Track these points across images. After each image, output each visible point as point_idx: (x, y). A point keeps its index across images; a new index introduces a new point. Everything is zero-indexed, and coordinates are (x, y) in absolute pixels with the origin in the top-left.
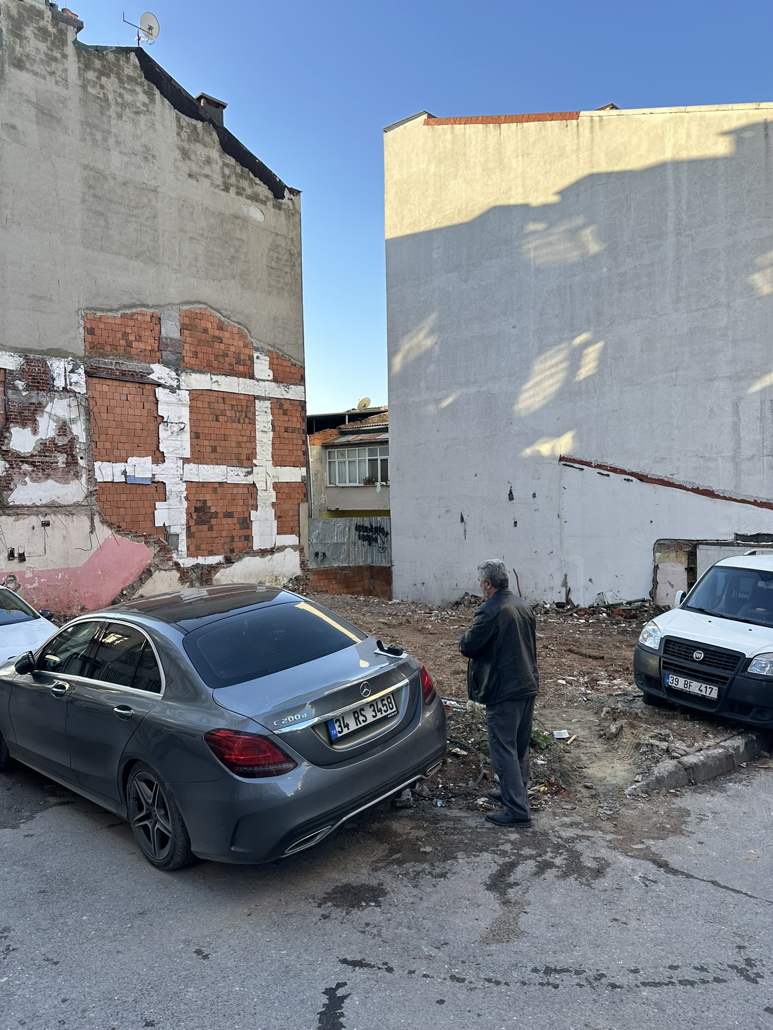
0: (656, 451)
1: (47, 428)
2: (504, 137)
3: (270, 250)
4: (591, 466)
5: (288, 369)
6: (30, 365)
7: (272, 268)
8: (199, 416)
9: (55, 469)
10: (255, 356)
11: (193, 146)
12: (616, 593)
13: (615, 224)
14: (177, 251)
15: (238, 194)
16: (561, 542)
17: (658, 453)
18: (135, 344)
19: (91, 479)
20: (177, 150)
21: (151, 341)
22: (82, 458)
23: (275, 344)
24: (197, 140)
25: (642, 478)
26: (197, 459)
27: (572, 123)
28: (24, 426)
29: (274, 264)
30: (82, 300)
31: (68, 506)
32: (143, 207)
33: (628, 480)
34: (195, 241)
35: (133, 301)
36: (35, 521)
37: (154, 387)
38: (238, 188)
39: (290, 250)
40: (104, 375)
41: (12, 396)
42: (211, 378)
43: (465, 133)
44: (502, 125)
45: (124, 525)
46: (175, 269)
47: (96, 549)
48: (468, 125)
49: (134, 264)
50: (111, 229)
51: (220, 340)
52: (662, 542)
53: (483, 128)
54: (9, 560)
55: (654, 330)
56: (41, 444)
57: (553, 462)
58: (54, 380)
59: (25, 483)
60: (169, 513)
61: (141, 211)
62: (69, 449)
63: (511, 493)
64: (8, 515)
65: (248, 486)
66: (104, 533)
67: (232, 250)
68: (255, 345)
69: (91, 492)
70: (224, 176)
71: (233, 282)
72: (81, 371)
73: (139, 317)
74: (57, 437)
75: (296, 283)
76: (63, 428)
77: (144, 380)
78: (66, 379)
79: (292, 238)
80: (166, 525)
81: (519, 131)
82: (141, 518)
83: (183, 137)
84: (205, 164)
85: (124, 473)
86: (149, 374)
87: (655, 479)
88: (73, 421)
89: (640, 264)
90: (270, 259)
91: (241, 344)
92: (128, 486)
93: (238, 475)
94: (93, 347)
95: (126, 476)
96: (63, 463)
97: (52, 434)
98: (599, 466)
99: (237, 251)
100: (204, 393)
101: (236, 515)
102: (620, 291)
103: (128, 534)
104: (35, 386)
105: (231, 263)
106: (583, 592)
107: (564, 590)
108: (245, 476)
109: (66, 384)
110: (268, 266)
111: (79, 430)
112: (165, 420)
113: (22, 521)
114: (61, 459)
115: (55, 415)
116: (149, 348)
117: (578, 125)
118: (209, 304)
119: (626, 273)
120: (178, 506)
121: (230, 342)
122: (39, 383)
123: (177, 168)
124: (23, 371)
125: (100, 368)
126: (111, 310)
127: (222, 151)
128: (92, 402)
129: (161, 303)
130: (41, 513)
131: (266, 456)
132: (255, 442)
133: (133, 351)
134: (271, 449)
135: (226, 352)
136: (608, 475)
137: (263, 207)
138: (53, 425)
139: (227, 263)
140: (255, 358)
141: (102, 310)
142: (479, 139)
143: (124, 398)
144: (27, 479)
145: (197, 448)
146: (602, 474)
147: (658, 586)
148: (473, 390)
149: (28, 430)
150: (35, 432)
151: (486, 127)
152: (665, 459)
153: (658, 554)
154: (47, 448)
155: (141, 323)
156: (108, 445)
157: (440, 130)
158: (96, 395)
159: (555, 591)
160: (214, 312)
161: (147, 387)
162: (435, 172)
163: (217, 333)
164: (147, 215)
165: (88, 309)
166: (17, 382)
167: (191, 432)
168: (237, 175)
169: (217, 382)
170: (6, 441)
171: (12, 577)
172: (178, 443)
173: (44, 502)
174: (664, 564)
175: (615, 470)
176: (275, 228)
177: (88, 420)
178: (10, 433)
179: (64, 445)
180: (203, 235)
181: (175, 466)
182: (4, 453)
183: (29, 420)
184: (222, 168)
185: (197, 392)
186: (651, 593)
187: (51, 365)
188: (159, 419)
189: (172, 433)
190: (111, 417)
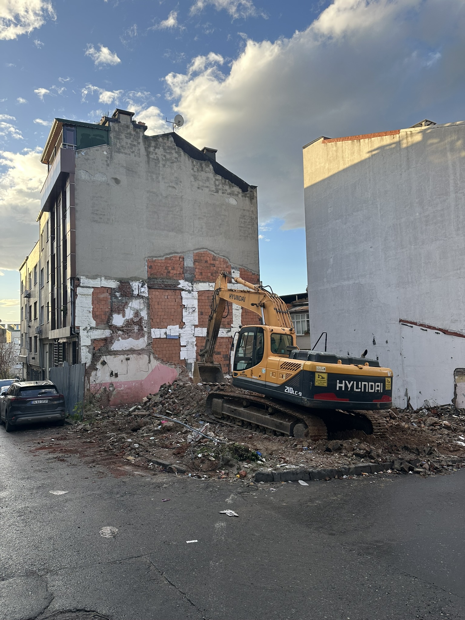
0: (452, 316)
1: (129, 314)
2: (362, 146)
3: (240, 218)
4: (417, 325)
5: (250, 277)
6: (122, 285)
7: (241, 227)
8: (203, 304)
9: (133, 333)
10: (232, 271)
11: (200, 174)
12: (434, 400)
13: (422, 189)
14: (192, 225)
15: (223, 193)
16: (403, 369)
17: (453, 317)
18: (171, 271)
19: (149, 337)
20: (192, 177)
21: (179, 269)
22: (145, 327)
23: (243, 264)
24: (202, 171)
25: (445, 332)
26: (202, 325)
27: (396, 136)
28: (119, 313)
29: (242, 225)
30: (146, 253)
31: (138, 350)
32: (175, 206)
33: (437, 333)
34: (201, 219)
35: (171, 251)
36: (122, 357)
37: (180, 291)
38: (223, 190)
39: (251, 217)
40: (156, 287)
41: (114, 300)
42: (209, 285)
43: (342, 146)
44: (361, 140)
45: (165, 359)
46: (191, 234)
47: (151, 371)
48: (344, 142)
49: (172, 234)
50: (160, 219)
51: (214, 265)
52: (459, 370)
53: (351, 143)
54: (111, 376)
55: (446, 247)
56: (127, 321)
57: (396, 323)
58: (133, 291)
59: (119, 340)
60: (187, 353)
61: (174, 208)
62: (139, 323)
63: (374, 341)
64: (111, 355)
65: (229, 338)
66: (155, 363)
67: (220, 221)
68: (232, 266)
69: (149, 343)
70: (216, 185)
71: (221, 236)
72: (146, 286)
73: (173, 259)
74: (134, 318)
75: (254, 232)
76: (137, 314)
77: (176, 288)
78: (139, 290)
79: (252, 211)
80: (186, 359)
81: (370, 142)
82: (174, 355)
83: (195, 170)
84: (206, 181)
85: (166, 333)
86: (178, 285)
87: (452, 332)
88: (141, 310)
89: (436, 210)
90: (240, 223)
91: (225, 266)
92: (167, 340)
93: (223, 332)
94: (152, 274)
95: (166, 335)
96: (137, 330)
97: (131, 316)
98: (421, 325)
99: (223, 221)
100: (205, 292)
101: (222, 353)
102: (426, 225)
103: (167, 363)
104: (124, 295)
105: (220, 227)
106: (416, 400)
107: (406, 398)
108: (227, 333)
109: (139, 293)
110: (239, 226)
111: (144, 314)
112: (186, 307)
113: (116, 358)
114: (136, 328)
115: (133, 308)
116: (178, 272)
117: (399, 137)
118: (208, 248)
119: (429, 215)
120: (192, 349)
121: (219, 266)
122: (126, 293)
123: (192, 186)
124: (119, 287)
125: (155, 284)
126: (160, 257)
127: (214, 173)
128: (151, 301)
129: (184, 251)
130: (126, 354)
131: (238, 322)
132: (232, 315)
133: (171, 275)
134: (241, 318)
135: (217, 271)
136: (426, 330)
137: (236, 198)
138: (132, 312)
139: (218, 228)
140: (232, 272)
141: (156, 257)
142: (350, 148)
143: (166, 297)
144: (120, 338)
145: (202, 320)
146: (423, 330)
147: (457, 396)
148: (351, 282)
149: (121, 315)
150: (124, 316)
151: (353, 141)
152: (457, 320)
153: (456, 377)
154: (129, 323)
155: (174, 261)
156: (158, 320)
157: (330, 145)
158: (153, 296)
159: (401, 399)
160: (211, 252)
161: (177, 291)
162: (328, 167)
163: (212, 262)
164: (177, 210)
165: (149, 257)
166: (117, 293)
167: (199, 312)
168: (223, 184)
169: (212, 286)
170: (111, 321)
171: (112, 384)
172: (192, 317)
173: (127, 349)
174: (460, 383)
175: (430, 327)
176: (243, 207)
177: (148, 309)
178: (113, 317)
179: (137, 321)
180: (205, 216)
181: (191, 329)
182: (110, 326)
183: (122, 310)
184: (215, 182)
185: (202, 292)
186: (452, 401)
187: (132, 284)
188: (183, 306)
189: (189, 313)
190: (160, 306)
